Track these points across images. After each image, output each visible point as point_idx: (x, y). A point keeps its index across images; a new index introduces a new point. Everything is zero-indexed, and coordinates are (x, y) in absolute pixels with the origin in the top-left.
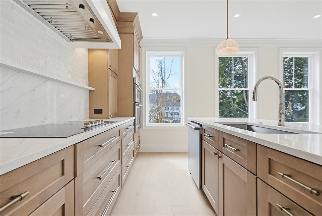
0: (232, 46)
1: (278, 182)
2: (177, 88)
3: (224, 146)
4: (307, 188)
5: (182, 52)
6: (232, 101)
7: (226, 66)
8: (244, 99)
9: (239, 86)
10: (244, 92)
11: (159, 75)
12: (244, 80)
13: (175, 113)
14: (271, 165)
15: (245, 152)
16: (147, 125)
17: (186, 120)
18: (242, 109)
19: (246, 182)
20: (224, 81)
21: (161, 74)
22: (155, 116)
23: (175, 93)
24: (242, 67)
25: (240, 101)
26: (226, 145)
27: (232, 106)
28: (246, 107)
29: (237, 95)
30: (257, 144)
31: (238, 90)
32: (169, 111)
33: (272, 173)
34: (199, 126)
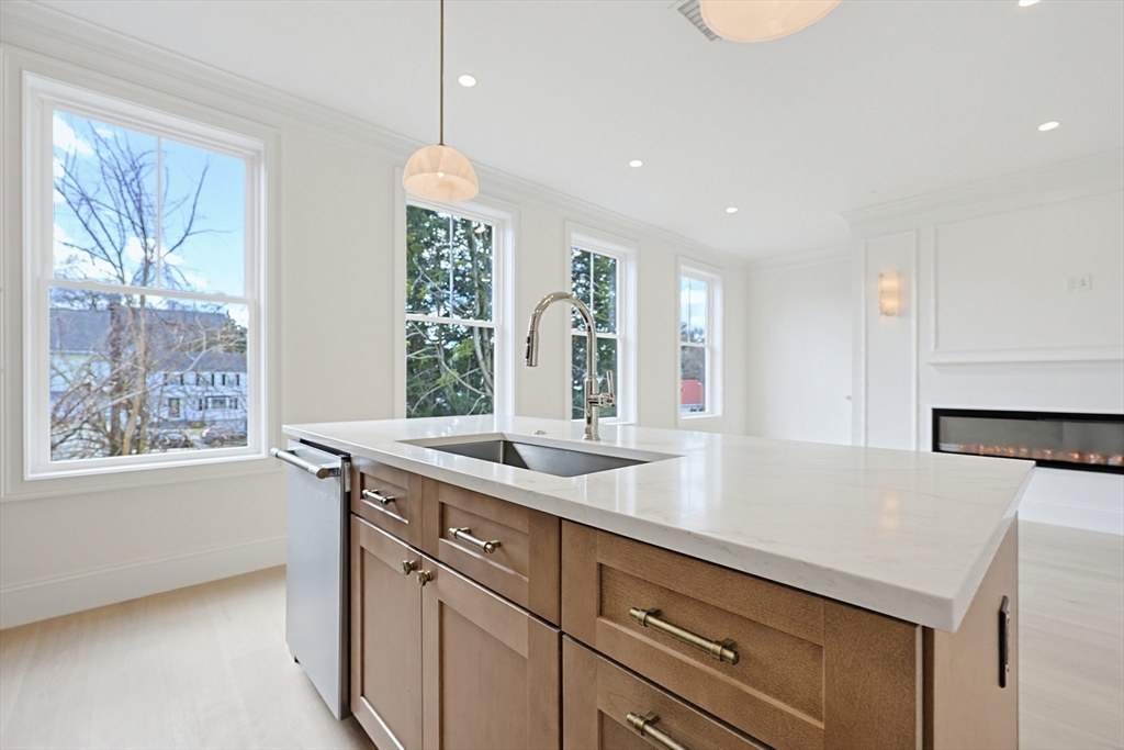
0: (457, 175)
1: (627, 637)
2: (229, 293)
3: (443, 534)
4: (711, 646)
5: (258, 144)
6: (441, 356)
7: (426, 243)
8: (474, 352)
9: (461, 311)
10: (476, 332)
11: (127, 222)
12: (476, 296)
13: (220, 401)
14: (605, 583)
15: (519, 549)
16: (29, 476)
17: (277, 437)
18: (471, 383)
19: (526, 656)
20: (417, 290)
21: (137, 220)
22: (100, 420)
23: (219, 315)
24: (472, 254)
25: (466, 358)
26: (453, 530)
27: (443, 375)
28: (480, 377)
29: (456, 339)
30: (561, 519)
31: (459, 323)
32: (184, 391)
33: (607, 611)
34: (337, 462)
